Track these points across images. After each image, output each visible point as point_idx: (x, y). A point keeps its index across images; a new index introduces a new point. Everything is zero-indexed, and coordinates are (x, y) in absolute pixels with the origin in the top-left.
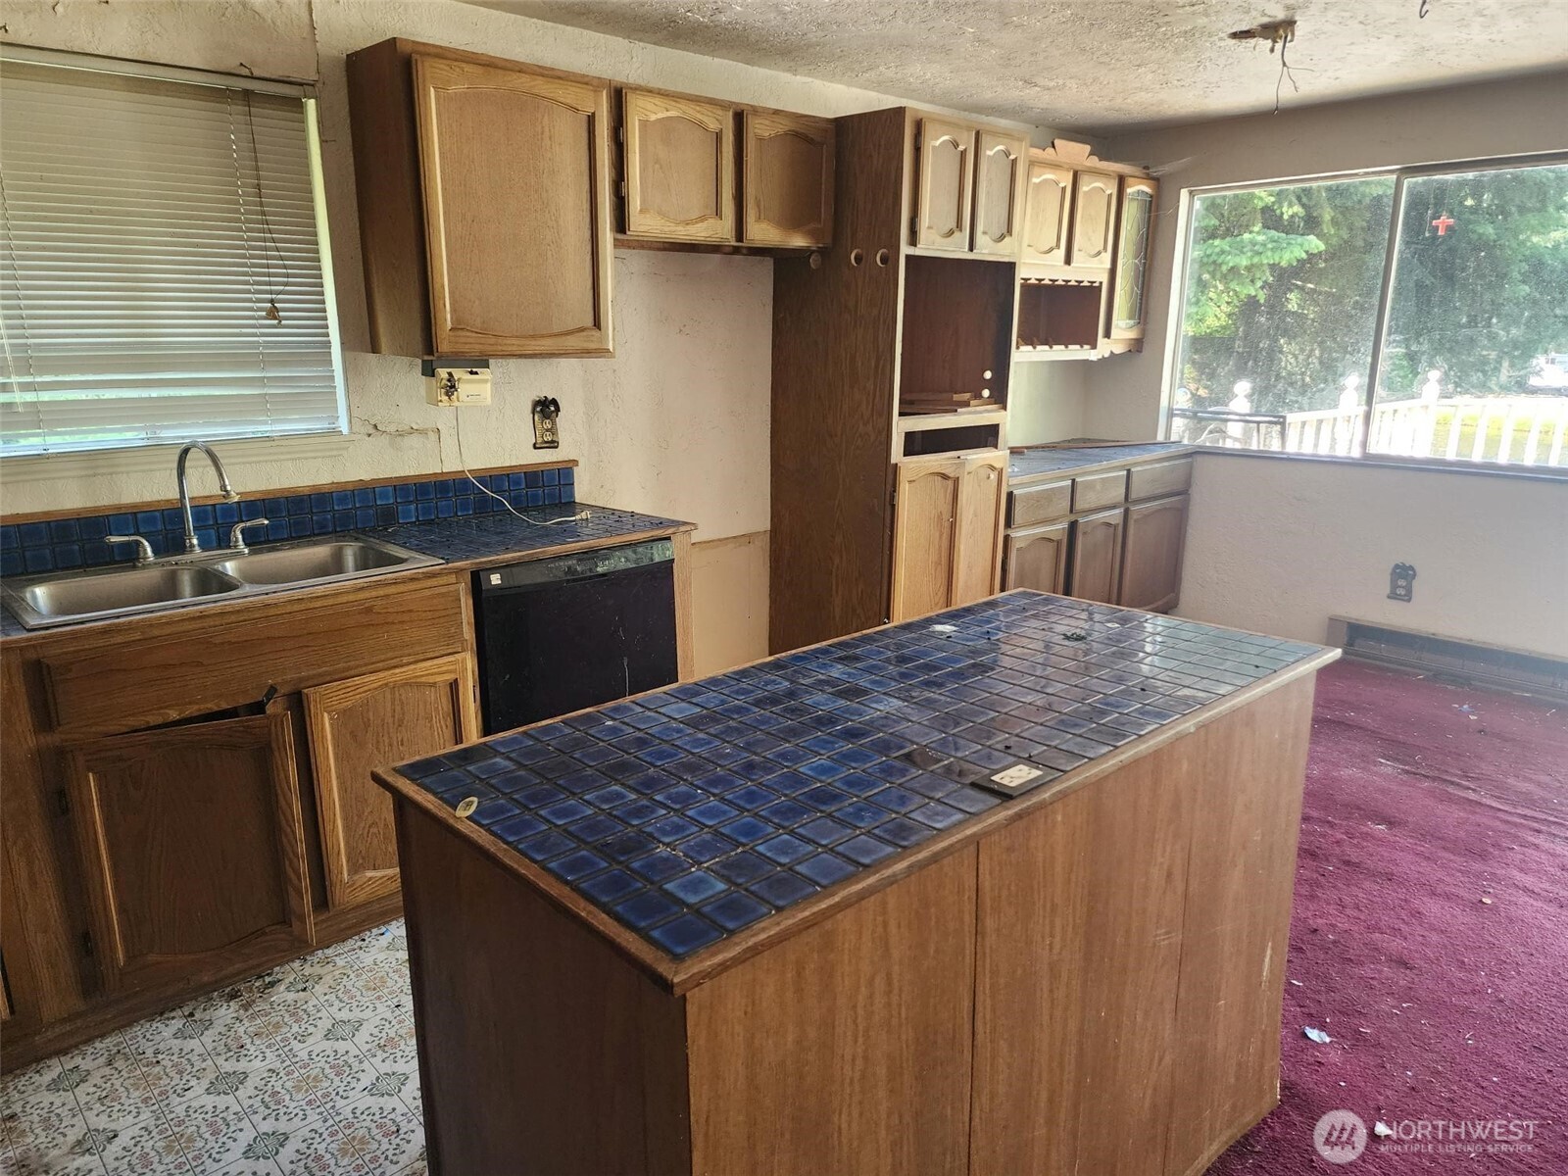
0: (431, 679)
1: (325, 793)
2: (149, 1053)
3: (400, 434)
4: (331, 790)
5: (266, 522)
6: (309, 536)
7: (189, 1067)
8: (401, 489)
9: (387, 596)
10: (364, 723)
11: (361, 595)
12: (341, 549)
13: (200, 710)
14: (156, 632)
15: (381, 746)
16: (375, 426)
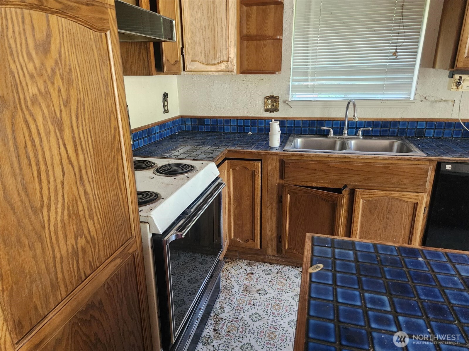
0: (406, 200)
1: (355, 225)
2: (286, 276)
3: (436, 101)
4: (357, 225)
5: (371, 129)
6: (387, 136)
7: (292, 286)
8: (430, 123)
9: (396, 164)
10: (375, 207)
11: (386, 162)
12: (393, 142)
13: (322, 186)
14: (315, 159)
15: (379, 217)
16: (425, 98)
